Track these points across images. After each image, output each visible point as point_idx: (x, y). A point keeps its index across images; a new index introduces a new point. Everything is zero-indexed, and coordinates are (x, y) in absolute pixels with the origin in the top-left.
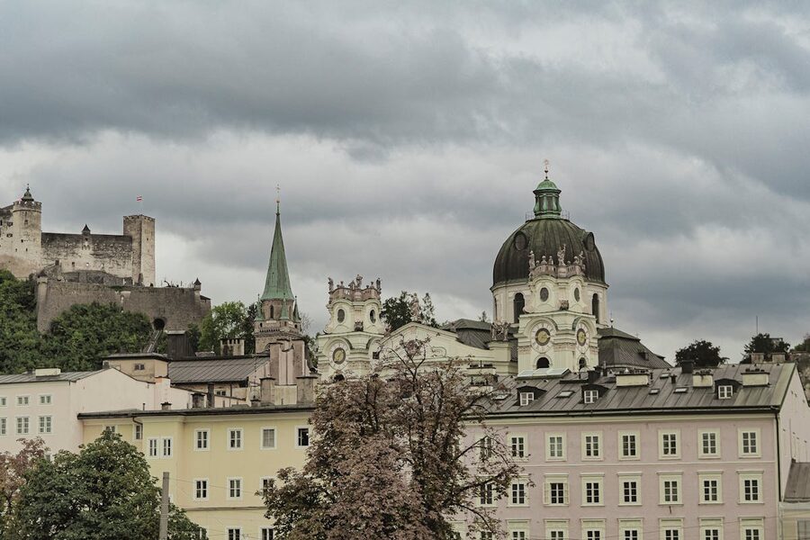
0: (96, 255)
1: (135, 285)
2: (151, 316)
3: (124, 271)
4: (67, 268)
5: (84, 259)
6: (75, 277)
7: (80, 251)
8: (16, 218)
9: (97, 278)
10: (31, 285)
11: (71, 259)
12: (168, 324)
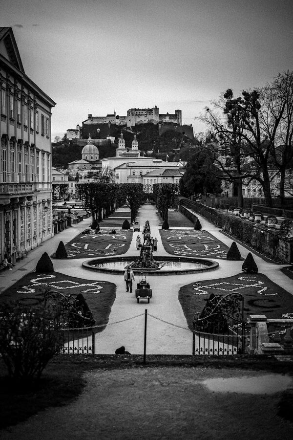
0: (170, 118)
1: (178, 125)
2: (181, 132)
3: (175, 122)
4: (164, 122)
5: (167, 120)
6: (166, 123)
7: (167, 118)
8: (154, 111)
9: (170, 123)
10: (157, 126)
11: (165, 120)
12: (186, 133)
